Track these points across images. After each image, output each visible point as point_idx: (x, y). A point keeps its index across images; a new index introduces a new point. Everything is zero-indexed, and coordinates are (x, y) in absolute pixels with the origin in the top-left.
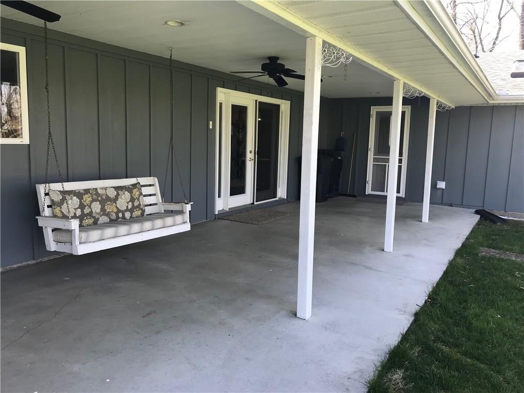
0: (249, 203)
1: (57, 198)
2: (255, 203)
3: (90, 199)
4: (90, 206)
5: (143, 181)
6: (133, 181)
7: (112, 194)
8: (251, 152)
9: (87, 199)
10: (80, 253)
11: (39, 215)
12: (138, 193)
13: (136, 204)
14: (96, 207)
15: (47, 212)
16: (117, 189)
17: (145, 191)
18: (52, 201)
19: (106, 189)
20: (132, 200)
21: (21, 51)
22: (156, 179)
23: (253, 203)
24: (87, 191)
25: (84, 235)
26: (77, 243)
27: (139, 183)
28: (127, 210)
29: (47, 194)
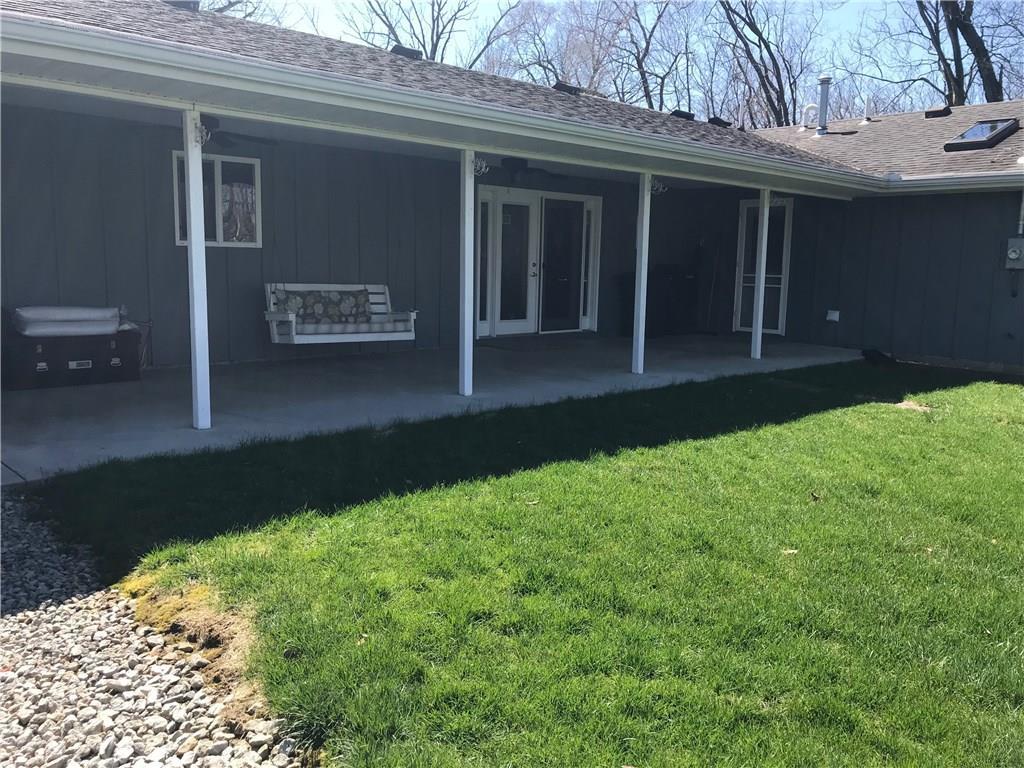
0: (532, 331)
1: (282, 296)
2: (540, 332)
3: (313, 301)
4: (313, 307)
5: (371, 288)
6: (361, 287)
7: (335, 297)
8: (534, 265)
9: (310, 300)
10: (296, 342)
11: (266, 310)
12: (363, 300)
13: (361, 310)
14: (319, 309)
15: (272, 308)
16: (341, 293)
17: (372, 298)
18: (278, 299)
19: (329, 292)
20: (357, 306)
21: (257, 162)
22: (387, 288)
23: (538, 333)
24: (310, 293)
25: (299, 327)
26: (294, 333)
27: (366, 290)
28: (350, 315)
29: (274, 293)
